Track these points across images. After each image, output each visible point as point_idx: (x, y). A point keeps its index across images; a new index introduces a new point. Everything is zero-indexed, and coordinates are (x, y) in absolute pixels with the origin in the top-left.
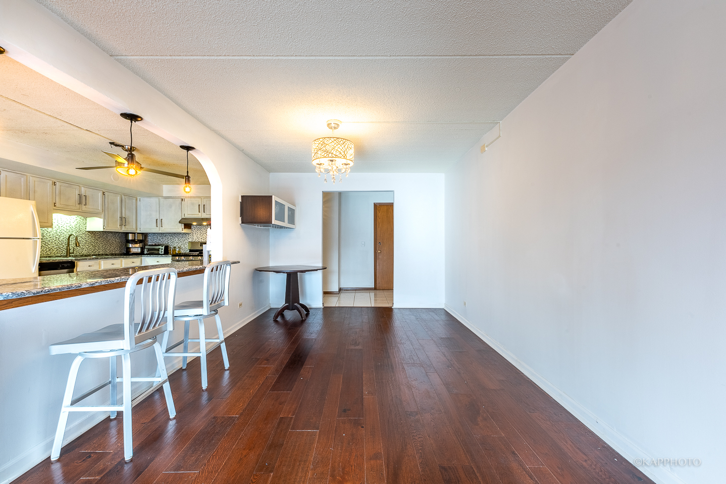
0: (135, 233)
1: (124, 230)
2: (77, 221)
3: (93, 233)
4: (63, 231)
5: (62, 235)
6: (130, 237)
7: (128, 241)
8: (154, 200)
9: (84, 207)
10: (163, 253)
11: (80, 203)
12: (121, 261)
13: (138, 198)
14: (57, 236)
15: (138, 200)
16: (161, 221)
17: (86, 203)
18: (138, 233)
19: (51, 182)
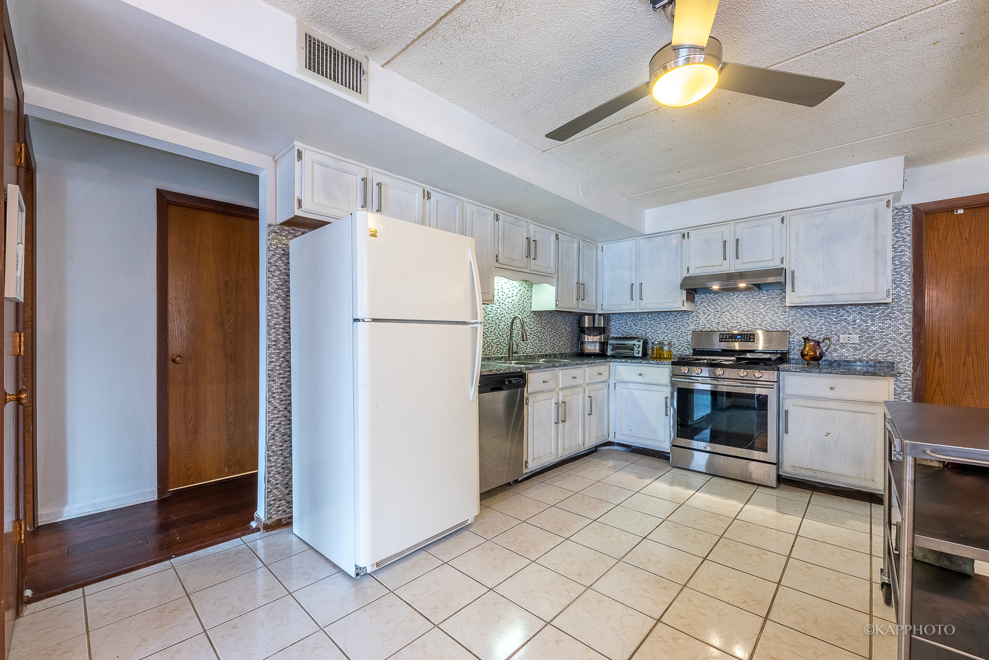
0: (593, 315)
1: (581, 307)
2: (521, 291)
3: (538, 314)
4: (504, 312)
5: (503, 319)
6: (587, 322)
7: (582, 330)
8: (626, 246)
9: (532, 261)
10: (640, 355)
11: (528, 256)
12: (585, 371)
13: (600, 245)
14: (497, 321)
15: (600, 249)
16: (641, 289)
17: (535, 255)
18: (600, 315)
19: (492, 214)
